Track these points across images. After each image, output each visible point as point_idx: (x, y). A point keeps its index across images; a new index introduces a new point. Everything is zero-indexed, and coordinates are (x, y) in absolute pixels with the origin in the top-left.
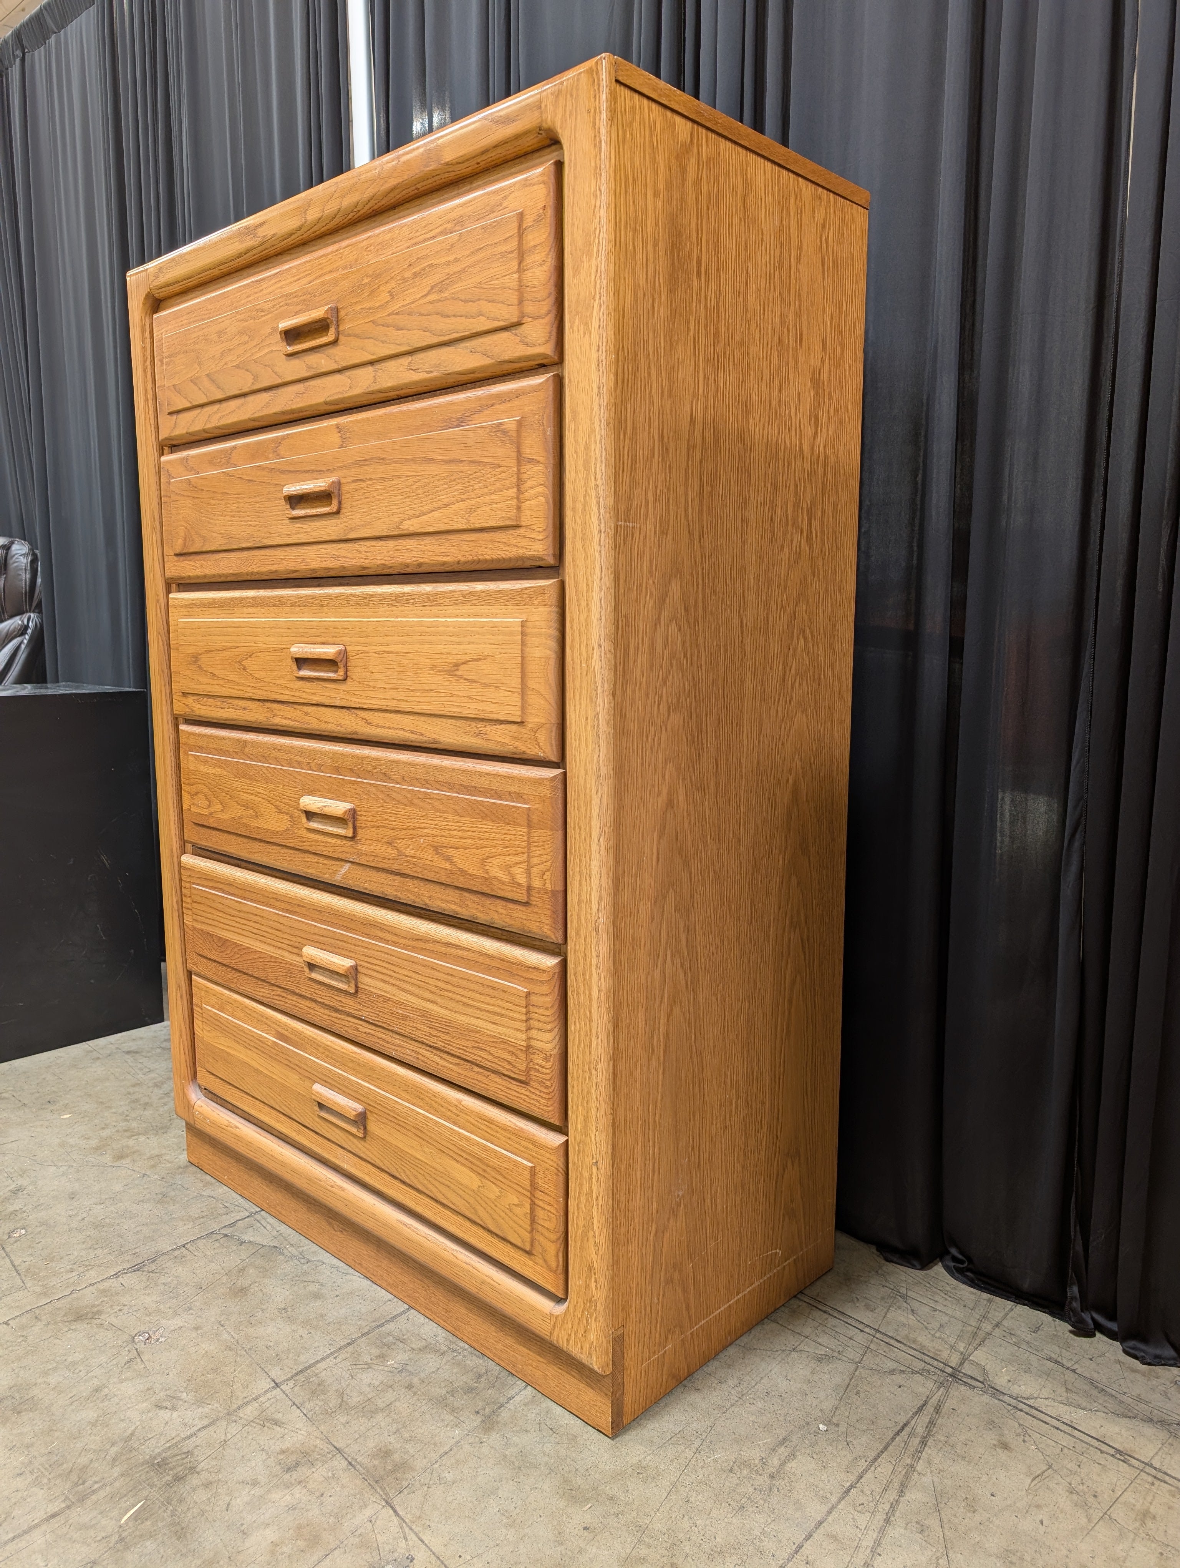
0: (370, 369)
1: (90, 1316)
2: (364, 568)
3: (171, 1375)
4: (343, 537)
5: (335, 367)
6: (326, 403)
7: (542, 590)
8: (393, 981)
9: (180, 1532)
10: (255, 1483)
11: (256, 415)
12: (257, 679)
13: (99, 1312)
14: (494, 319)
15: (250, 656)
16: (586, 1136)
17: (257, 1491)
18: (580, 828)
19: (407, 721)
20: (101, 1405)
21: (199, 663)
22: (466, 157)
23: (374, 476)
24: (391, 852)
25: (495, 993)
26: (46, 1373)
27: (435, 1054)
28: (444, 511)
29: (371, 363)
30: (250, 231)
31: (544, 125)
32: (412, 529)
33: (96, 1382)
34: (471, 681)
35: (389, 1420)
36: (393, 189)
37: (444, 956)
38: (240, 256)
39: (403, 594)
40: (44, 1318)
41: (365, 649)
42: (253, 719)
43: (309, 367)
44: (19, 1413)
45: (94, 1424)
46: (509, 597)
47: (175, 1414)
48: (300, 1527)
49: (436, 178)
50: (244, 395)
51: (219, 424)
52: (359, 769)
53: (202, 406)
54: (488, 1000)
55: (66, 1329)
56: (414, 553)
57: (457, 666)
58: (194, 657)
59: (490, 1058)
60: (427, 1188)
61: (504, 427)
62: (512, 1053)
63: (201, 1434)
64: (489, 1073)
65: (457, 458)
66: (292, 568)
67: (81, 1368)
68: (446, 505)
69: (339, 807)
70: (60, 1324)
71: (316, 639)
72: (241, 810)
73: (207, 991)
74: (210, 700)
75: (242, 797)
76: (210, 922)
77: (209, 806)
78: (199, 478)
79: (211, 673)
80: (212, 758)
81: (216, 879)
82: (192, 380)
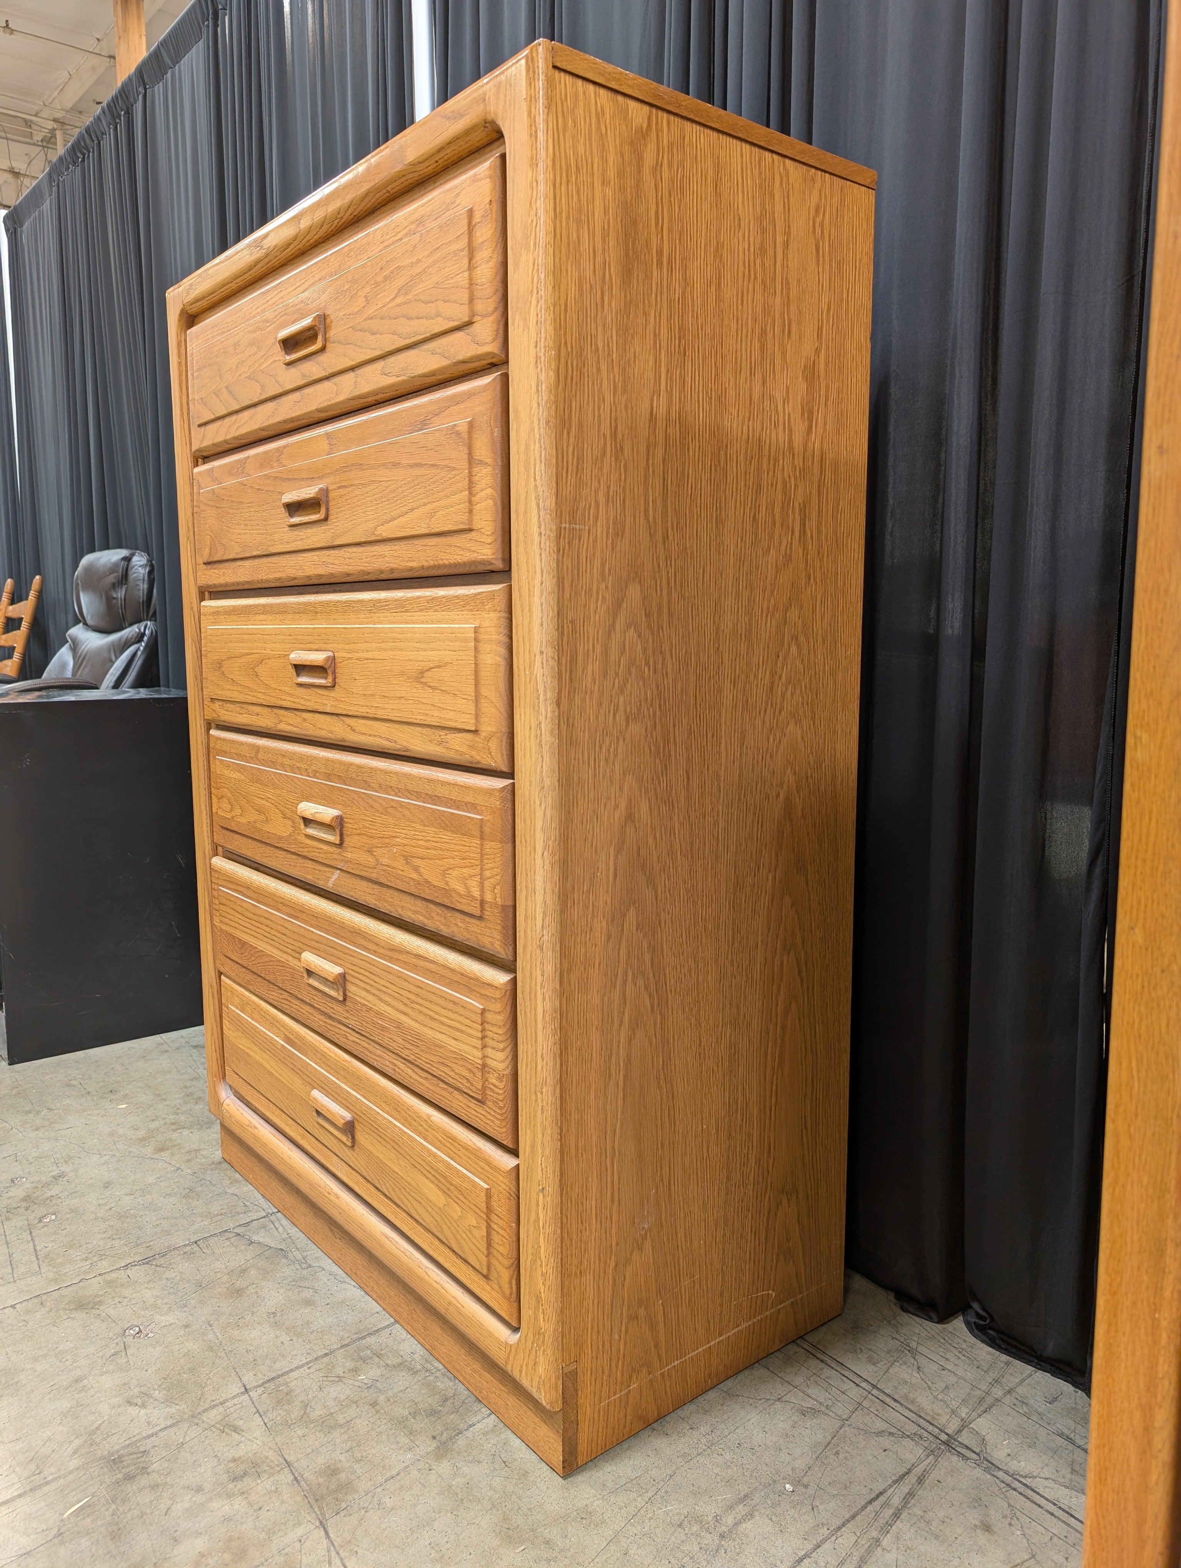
0: (351, 375)
1: (91, 1305)
2: (348, 575)
3: (150, 1371)
4: (330, 544)
5: (324, 374)
6: (318, 410)
7: (492, 594)
8: (374, 991)
9: (117, 1533)
10: (199, 1489)
11: (264, 425)
12: (267, 685)
13: (100, 1303)
14: (450, 319)
15: (261, 663)
16: (533, 1161)
17: (199, 1498)
18: (526, 841)
19: (383, 729)
20: (77, 1396)
21: (222, 669)
22: (425, 157)
23: (354, 482)
24: (371, 861)
26: (35, 1359)
27: (408, 1067)
28: (409, 515)
29: (352, 369)
30: (258, 243)
31: (489, 118)
32: (386, 535)
33: (79, 1373)
34: (434, 688)
35: (345, 1437)
36: (367, 194)
37: (414, 968)
38: (250, 268)
39: (379, 601)
40: (48, 1304)
41: (349, 655)
42: (264, 725)
43: (304, 376)
45: (65, 1415)
46: (465, 601)
47: (143, 1412)
48: (230, 1539)
49: (403, 179)
50: (254, 405)
51: (237, 434)
52: (346, 775)
53: (222, 417)
54: (450, 1014)
55: (66, 1317)
56: (387, 559)
57: (422, 673)
58: (219, 663)
59: (452, 1074)
60: (403, 1203)
61: (458, 429)
62: (470, 1071)
63: (161, 1434)
64: (452, 1090)
65: (420, 461)
66: (292, 575)
67: (69, 1357)
68: (412, 510)
69: (327, 813)
70: (61, 1312)
71: (309, 646)
72: (255, 815)
73: (232, 991)
74: (231, 705)
75: (256, 802)
76: (232, 923)
77: (231, 810)
78: (221, 488)
79: (232, 679)
80: (234, 763)
81: (237, 882)
82: (215, 393)
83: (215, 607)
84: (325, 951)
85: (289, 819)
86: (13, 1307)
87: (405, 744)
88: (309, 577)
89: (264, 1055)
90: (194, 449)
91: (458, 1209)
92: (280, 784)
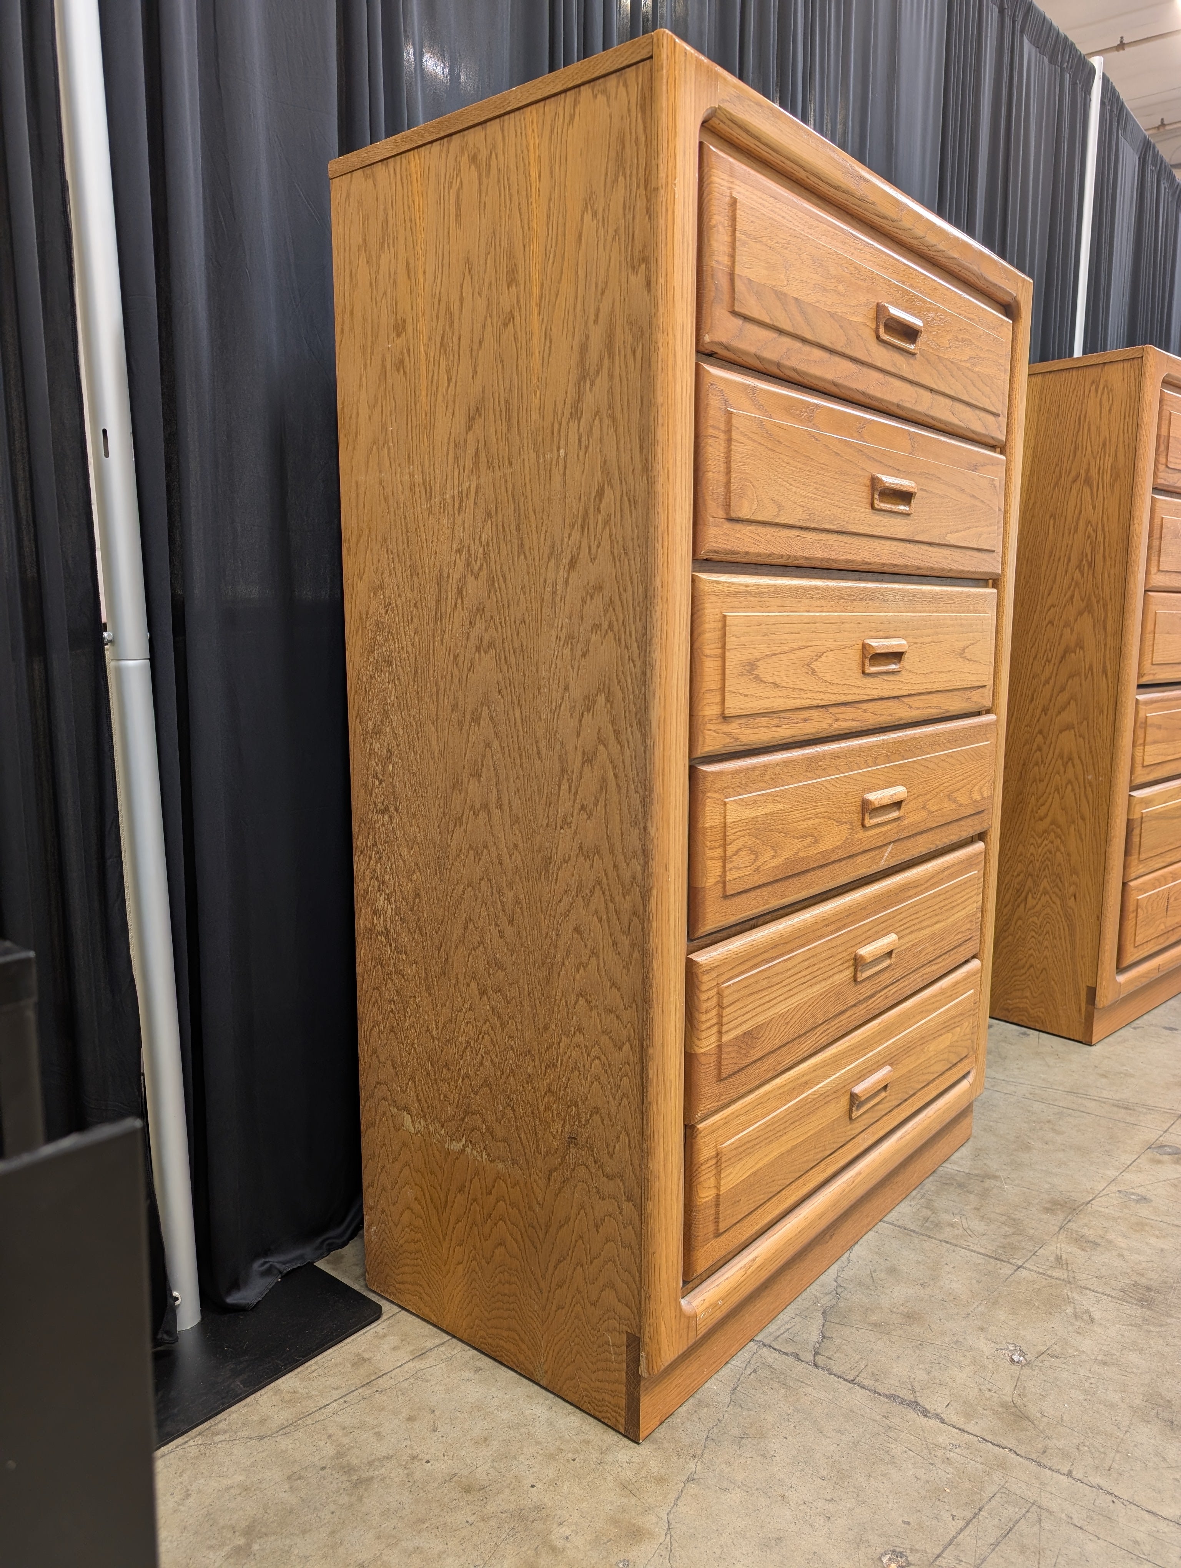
0: (929, 395)
1: (1013, 1410)
2: (919, 568)
3: (1052, 1325)
4: (911, 538)
5: (911, 377)
6: (898, 406)
10: (1120, 1255)
11: (840, 381)
12: (826, 682)
13: (1004, 1405)
15: (821, 657)
17: (1125, 1253)
19: (935, 700)
20: (1117, 1354)
21: (757, 672)
23: (933, 490)
24: (924, 814)
25: (967, 885)
26: (1112, 1406)
28: (969, 532)
29: (931, 390)
32: (952, 542)
33: (1096, 1367)
34: (969, 660)
35: (1016, 1213)
37: (942, 881)
39: (937, 594)
40: (1040, 1446)
41: (916, 640)
42: (814, 730)
43: (894, 364)
44: (1169, 1401)
45: (1141, 1351)
47: (1091, 1309)
48: (1136, 1231)
50: (832, 351)
52: (905, 750)
53: (781, 332)
54: (963, 893)
55: (1045, 1419)
56: (948, 561)
57: (964, 650)
58: (749, 664)
62: (970, 921)
63: (1100, 1290)
64: (958, 949)
66: (867, 560)
67: (1087, 1384)
70: (1041, 1428)
71: (881, 634)
72: (798, 844)
73: (726, 1122)
74: (763, 719)
75: (800, 827)
76: (749, 1016)
77: (755, 861)
78: (775, 424)
79: (773, 683)
80: (763, 795)
81: (757, 953)
82: (776, 292)
83: (740, 585)
84: (877, 932)
85: (846, 823)
86: (1069, 1474)
87: (947, 707)
88: (884, 565)
89: (785, 1137)
90: (717, 339)
91: (958, 1029)
92: (836, 789)
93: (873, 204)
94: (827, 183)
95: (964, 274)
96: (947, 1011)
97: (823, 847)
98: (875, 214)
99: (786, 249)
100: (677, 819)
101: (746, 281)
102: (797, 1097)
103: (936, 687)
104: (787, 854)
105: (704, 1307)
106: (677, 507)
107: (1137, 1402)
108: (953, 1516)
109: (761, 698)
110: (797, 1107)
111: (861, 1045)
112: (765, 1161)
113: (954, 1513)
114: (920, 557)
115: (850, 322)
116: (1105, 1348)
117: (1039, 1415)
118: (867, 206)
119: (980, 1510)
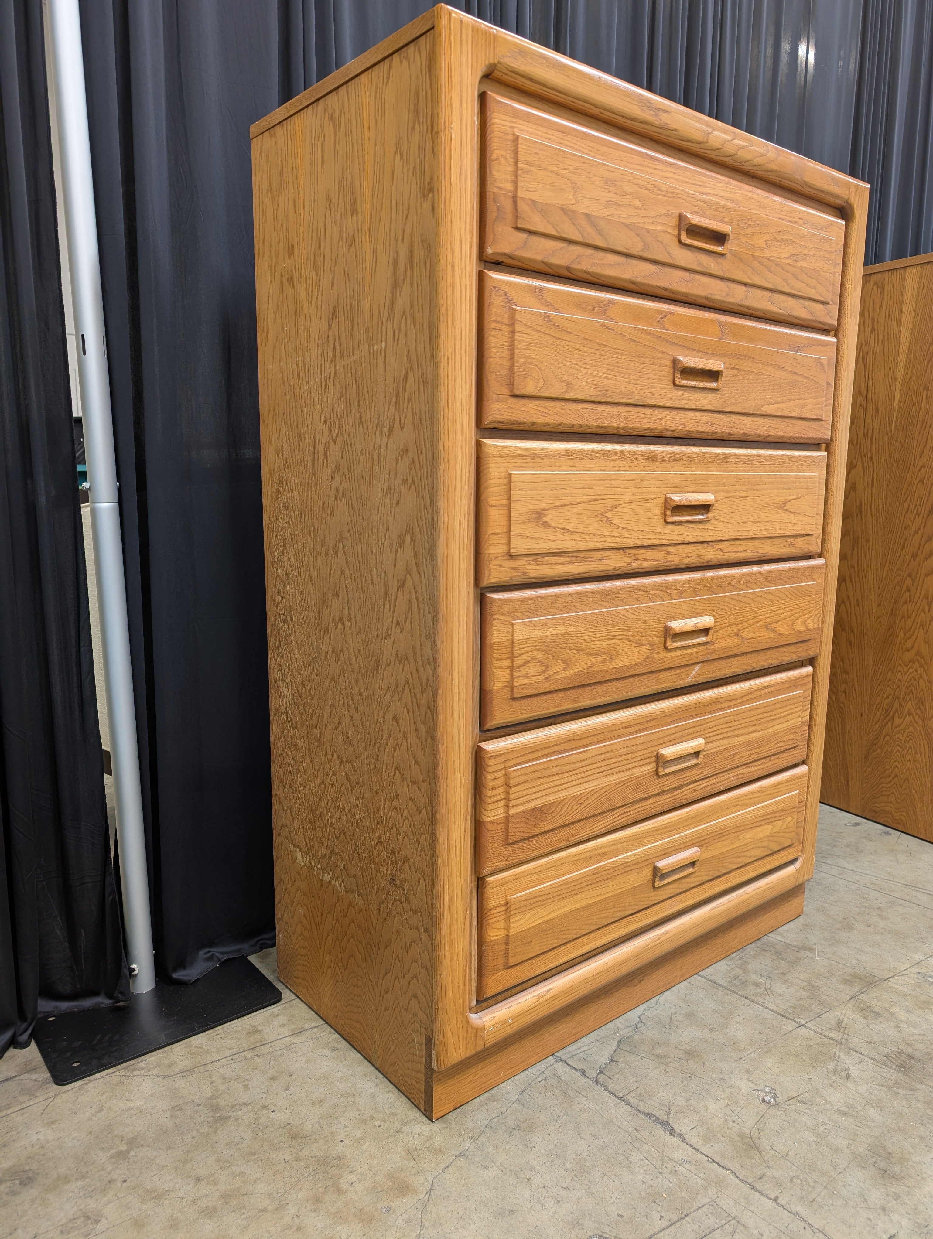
0: (744, 288)
1: (747, 1140)
2: (730, 434)
3: (811, 1077)
4: (720, 409)
5: (720, 273)
6: (707, 299)
8: (728, 735)
10: (897, 1027)
11: (639, 280)
12: (623, 528)
13: (742, 1136)
14: (820, 295)
15: (616, 508)
17: (903, 1025)
19: (751, 545)
20: (860, 1108)
21: (545, 519)
22: (814, 187)
23: (747, 369)
24: (737, 640)
25: (790, 702)
26: (837, 1150)
27: (750, 767)
29: (746, 284)
31: (849, 202)
32: (769, 412)
33: (835, 1116)
34: (792, 512)
35: (817, 981)
37: (760, 698)
38: (634, 119)
39: (754, 456)
40: (759, 1173)
41: (726, 495)
42: (610, 568)
43: (701, 264)
44: (890, 1154)
45: (882, 1108)
46: (811, 460)
47: (851, 1068)
49: (793, 184)
50: (628, 255)
51: (590, 270)
52: (715, 587)
53: (570, 242)
54: (785, 709)
55: (772, 1152)
56: (766, 428)
57: (785, 503)
58: (536, 513)
59: (784, 744)
60: (738, 864)
61: (821, 361)
62: (794, 733)
63: (866, 1053)
64: (779, 755)
66: (670, 428)
67: (822, 1129)
68: (790, 400)
70: (766, 1158)
71: (687, 489)
72: (592, 660)
73: (517, 878)
74: (553, 558)
75: (593, 646)
76: (539, 795)
77: (544, 671)
78: (563, 318)
79: (562, 529)
80: (554, 619)
81: (547, 745)
82: (563, 209)
83: (527, 449)
84: (682, 736)
85: (646, 644)
86: (775, 1200)
87: (766, 552)
88: (689, 432)
89: (579, 896)
90: (499, 251)
91: (780, 823)
92: (635, 617)
93: (675, 130)
94: (623, 116)
95: (785, 182)
96: (767, 806)
97: (619, 663)
98: (677, 138)
99: (574, 173)
100: (461, 636)
101: (530, 202)
102: (593, 865)
103: (751, 534)
104: (578, 667)
105: (493, 1022)
106: (457, 387)
107: (861, 1150)
108: (661, 1217)
109: (549, 540)
110: (593, 873)
111: (666, 828)
112: (558, 913)
113: (663, 1215)
114: (732, 425)
115: (648, 231)
116: (850, 1101)
117: (768, 1148)
118: (668, 132)
119: (686, 1216)
